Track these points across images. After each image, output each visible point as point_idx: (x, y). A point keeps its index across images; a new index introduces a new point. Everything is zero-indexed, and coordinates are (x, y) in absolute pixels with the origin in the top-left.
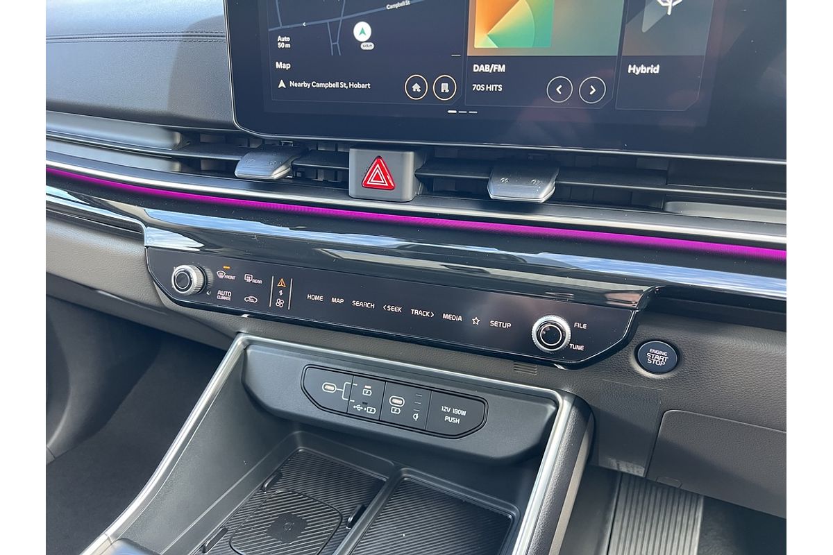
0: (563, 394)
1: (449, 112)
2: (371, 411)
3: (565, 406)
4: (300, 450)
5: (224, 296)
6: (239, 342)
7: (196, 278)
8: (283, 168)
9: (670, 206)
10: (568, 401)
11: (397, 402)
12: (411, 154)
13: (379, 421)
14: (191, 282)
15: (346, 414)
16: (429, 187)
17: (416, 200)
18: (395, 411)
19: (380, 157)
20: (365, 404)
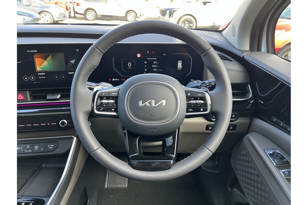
0: (74, 136)
1: (35, 83)
2: (30, 151)
3: (75, 139)
11: (36, 147)
12: (28, 91)
13: (32, 153)
15: (23, 153)
16: (34, 98)
17: (31, 101)
18: (36, 149)
19: (20, 93)
20: (28, 150)
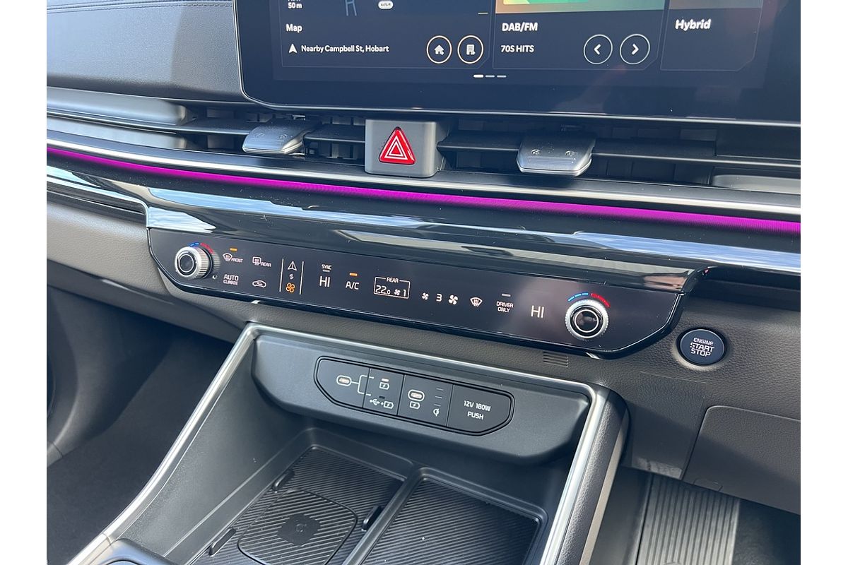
0: (596, 387)
1: (475, 76)
2: (388, 405)
3: (599, 401)
4: (314, 448)
5: (231, 280)
6: (248, 332)
7: (201, 261)
8: (294, 142)
9: (718, 179)
10: (601, 395)
11: (416, 397)
12: (433, 125)
13: (397, 417)
14: (195, 265)
15: (362, 409)
16: (452, 161)
17: (438, 175)
18: (415, 406)
19: (398, 128)
20: (382, 398)
